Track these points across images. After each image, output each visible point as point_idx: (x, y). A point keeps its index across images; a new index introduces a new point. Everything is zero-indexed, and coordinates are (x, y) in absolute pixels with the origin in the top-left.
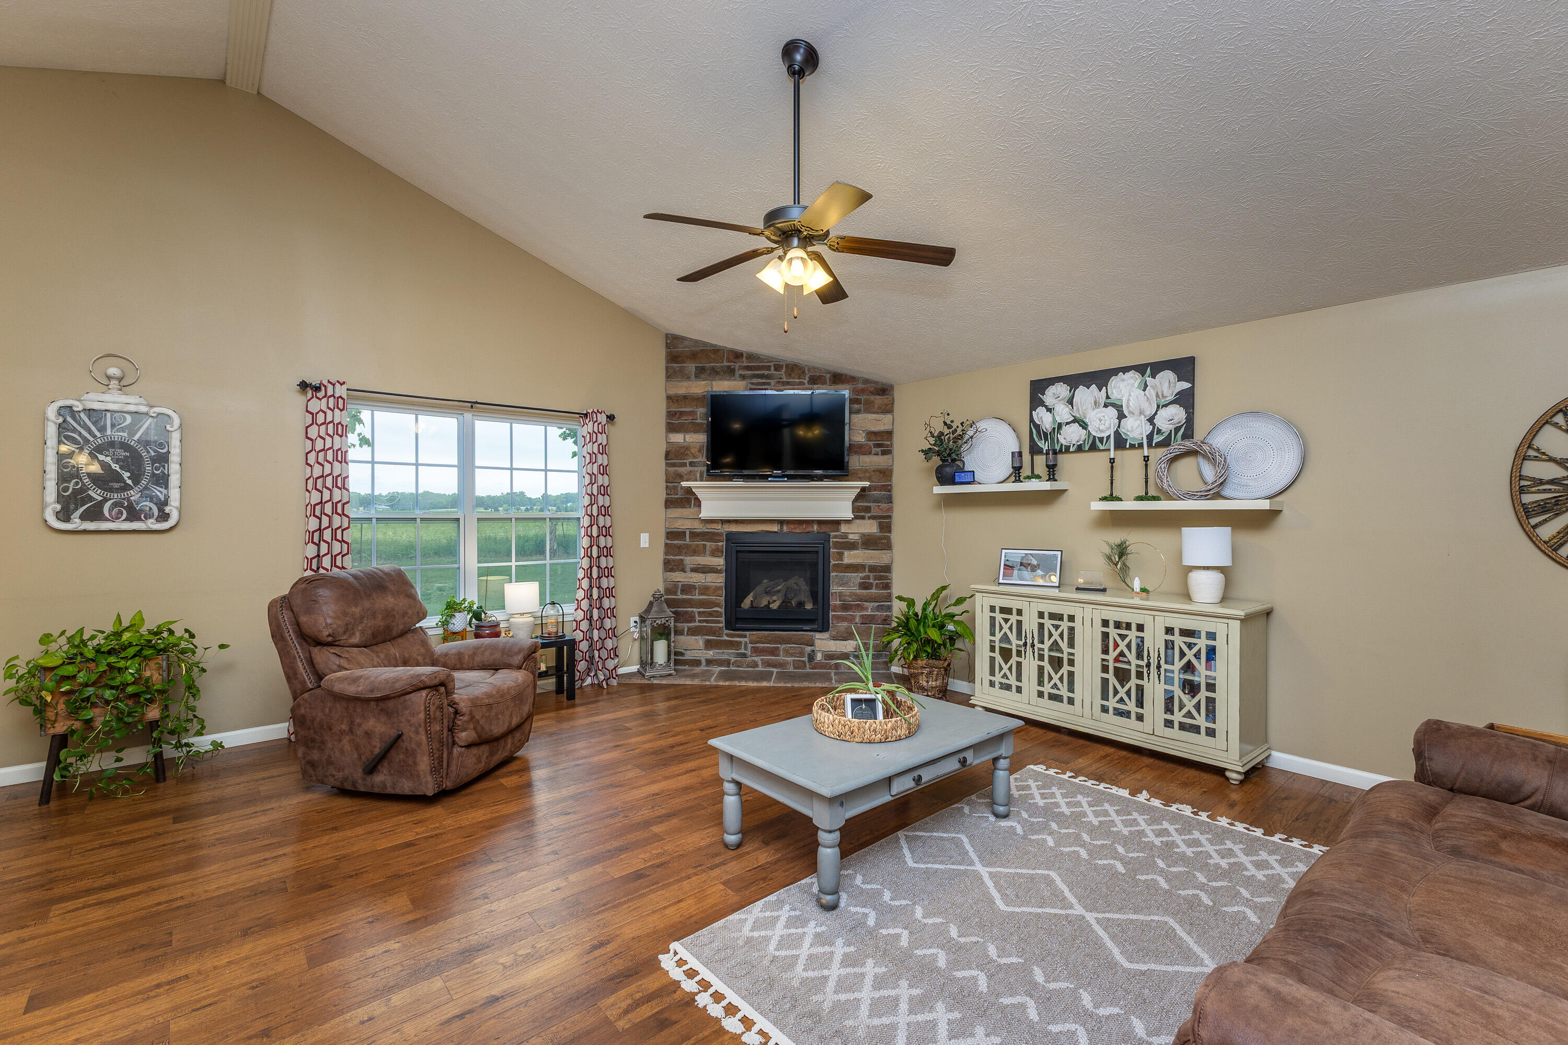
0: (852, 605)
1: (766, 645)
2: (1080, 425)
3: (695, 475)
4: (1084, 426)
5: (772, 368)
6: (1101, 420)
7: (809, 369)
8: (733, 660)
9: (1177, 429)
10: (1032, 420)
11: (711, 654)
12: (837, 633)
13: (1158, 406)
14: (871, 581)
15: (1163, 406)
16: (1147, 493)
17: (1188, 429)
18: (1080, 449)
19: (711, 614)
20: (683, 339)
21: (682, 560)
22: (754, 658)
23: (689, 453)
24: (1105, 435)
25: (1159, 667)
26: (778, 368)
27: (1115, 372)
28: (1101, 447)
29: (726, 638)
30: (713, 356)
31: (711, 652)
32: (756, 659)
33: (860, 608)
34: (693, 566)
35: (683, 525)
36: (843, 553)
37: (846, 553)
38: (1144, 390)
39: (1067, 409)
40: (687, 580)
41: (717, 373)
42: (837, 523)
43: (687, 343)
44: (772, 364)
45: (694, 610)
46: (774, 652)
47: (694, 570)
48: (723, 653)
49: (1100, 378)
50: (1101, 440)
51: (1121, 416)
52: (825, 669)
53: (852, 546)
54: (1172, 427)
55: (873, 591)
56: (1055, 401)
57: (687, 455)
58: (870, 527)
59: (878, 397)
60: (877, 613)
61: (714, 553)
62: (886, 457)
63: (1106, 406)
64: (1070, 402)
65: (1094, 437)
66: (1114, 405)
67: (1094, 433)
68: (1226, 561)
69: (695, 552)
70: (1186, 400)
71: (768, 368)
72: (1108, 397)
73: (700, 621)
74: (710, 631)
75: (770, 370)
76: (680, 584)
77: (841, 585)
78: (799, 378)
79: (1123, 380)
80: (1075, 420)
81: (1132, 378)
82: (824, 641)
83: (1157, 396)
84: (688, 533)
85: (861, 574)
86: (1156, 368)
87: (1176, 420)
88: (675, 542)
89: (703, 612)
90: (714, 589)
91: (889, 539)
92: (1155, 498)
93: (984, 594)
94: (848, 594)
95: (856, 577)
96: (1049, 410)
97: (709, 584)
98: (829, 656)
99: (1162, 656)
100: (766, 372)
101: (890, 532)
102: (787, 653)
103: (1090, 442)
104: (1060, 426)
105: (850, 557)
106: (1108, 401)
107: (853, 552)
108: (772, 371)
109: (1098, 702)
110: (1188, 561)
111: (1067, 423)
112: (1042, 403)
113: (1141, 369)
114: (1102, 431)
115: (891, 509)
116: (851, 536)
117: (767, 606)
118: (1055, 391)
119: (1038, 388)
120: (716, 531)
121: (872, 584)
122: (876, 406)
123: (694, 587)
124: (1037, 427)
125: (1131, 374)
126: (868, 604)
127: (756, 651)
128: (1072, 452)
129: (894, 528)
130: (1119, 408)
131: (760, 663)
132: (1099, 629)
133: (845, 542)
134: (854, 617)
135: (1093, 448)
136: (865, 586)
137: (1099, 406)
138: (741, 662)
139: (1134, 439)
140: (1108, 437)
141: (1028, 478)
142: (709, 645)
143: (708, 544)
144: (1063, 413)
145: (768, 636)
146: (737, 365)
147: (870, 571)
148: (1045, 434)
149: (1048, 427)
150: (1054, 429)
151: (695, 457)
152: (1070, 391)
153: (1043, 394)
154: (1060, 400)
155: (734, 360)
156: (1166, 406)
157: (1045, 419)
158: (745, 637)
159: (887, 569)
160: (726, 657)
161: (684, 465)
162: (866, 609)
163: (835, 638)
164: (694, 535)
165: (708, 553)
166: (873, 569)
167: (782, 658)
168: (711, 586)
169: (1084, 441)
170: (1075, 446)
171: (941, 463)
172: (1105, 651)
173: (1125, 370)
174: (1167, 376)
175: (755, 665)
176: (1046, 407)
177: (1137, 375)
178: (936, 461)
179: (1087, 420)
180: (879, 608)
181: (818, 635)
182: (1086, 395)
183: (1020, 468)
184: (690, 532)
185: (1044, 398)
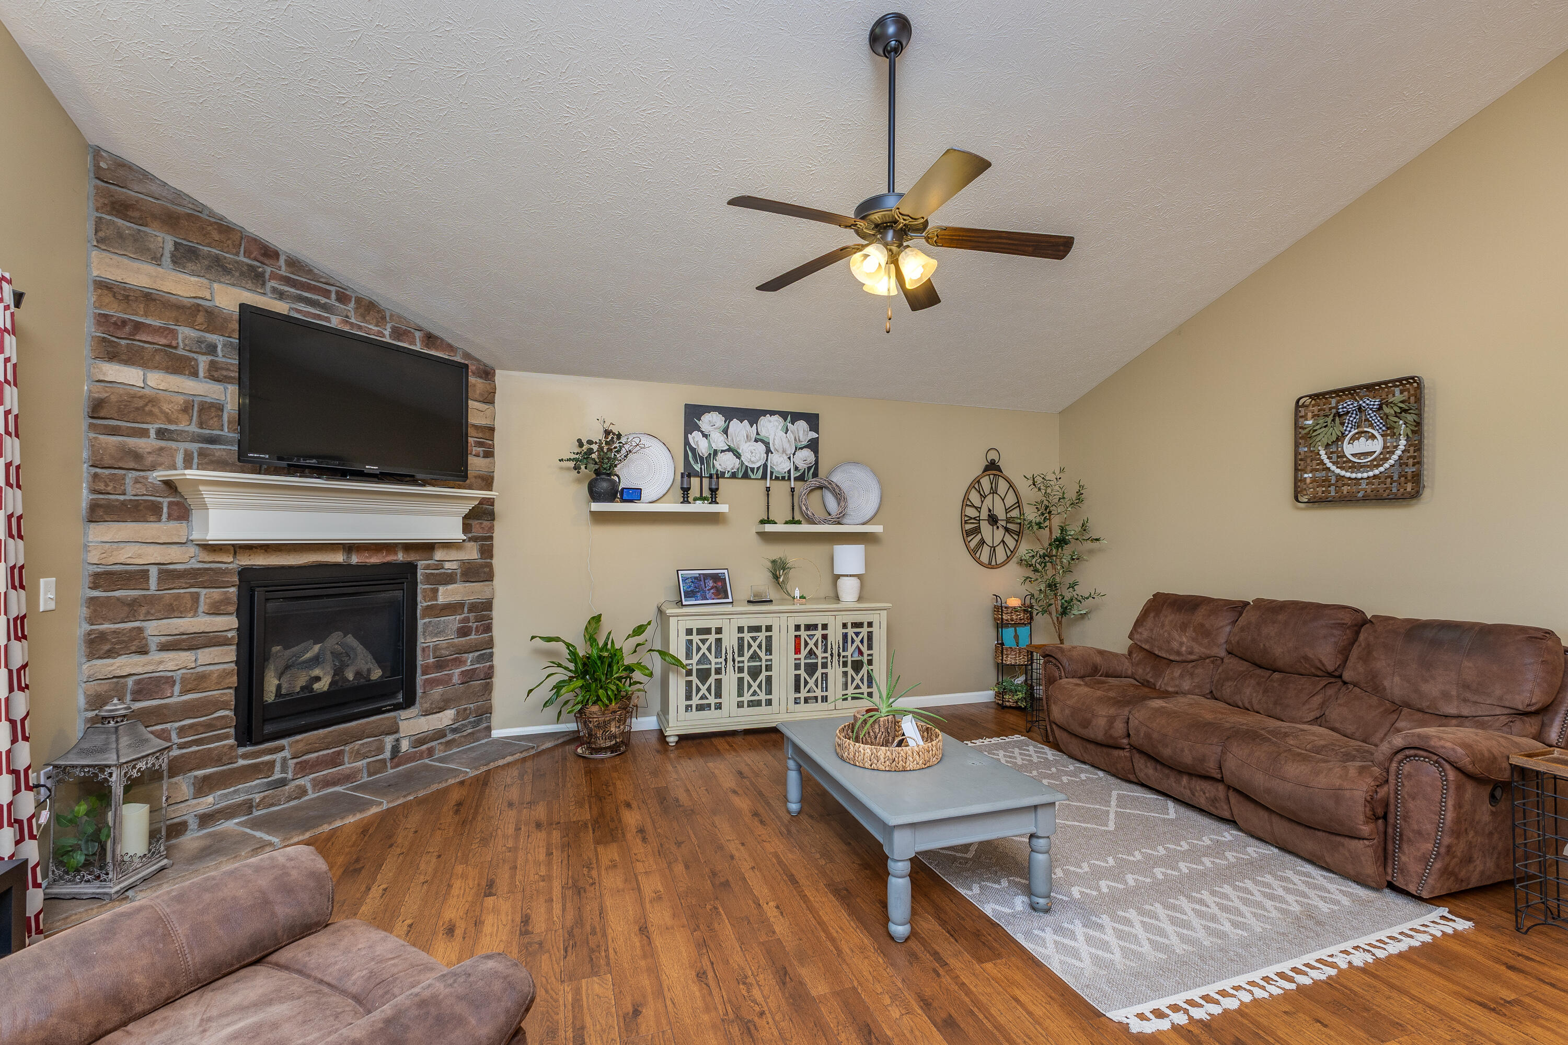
0: (449, 660)
1: (321, 753)
2: (734, 455)
3: (173, 457)
4: (738, 456)
5: (333, 296)
6: (752, 453)
7: (391, 316)
8: (257, 798)
9: (809, 468)
10: (687, 442)
11: (208, 802)
12: (431, 704)
13: (796, 448)
14: (470, 624)
15: (800, 448)
16: (793, 518)
17: (815, 470)
18: (734, 476)
19: (209, 726)
20: (146, 176)
21: (140, 630)
22: (297, 782)
23: (156, 410)
24: (756, 466)
25: (832, 655)
26: (343, 297)
27: (764, 413)
28: (753, 477)
29: (241, 762)
30: (216, 236)
31: (210, 799)
32: (301, 782)
33: (459, 662)
34: (163, 639)
35: (140, 556)
36: (437, 590)
37: (442, 589)
38: (786, 433)
39: (722, 438)
40: (147, 669)
41: (227, 271)
42: (428, 548)
43: (153, 188)
44: (333, 289)
45: (168, 726)
46: (335, 761)
47: (164, 648)
48: (235, 791)
49: (752, 416)
50: (752, 469)
51: (768, 451)
52: (412, 761)
53: (449, 579)
54: (806, 466)
55: (473, 637)
56: (711, 428)
57: (151, 413)
58: (472, 553)
59: (479, 380)
60: (478, 666)
61: (216, 610)
62: (488, 460)
63: (756, 441)
64: (725, 431)
65: (747, 466)
66: (763, 441)
67: (746, 464)
68: (861, 571)
69: (172, 610)
70: (813, 445)
71: (327, 293)
72: (758, 434)
73: (181, 746)
74: (203, 760)
75: (329, 298)
76: (130, 682)
77: (436, 635)
78: (377, 326)
79: (770, 422)
80: (730, 449)
81: (776, 420)
82: (411, 721)
83: (795, 440)
84: (154, 572)
85: (458, 617)
86: (796, 417)
87: (808, 461)
88: (117, 594)
89: (191, 726)
90: (220, 676)
91: (490, 566)
92: (799, 522)
93: (680, 618)
94: (445, 646)
95: (453, 622)
96: (705, 436)
97: (204, 668)
98: (419, 741)
99: (841, 646)
100: (323, 300)
101: (491, 557)
102: (359, 755)
103: (743, 471)
104: (716, 452)
105: (446, 594)
106: (758, 437)
107: (450, 587)
108: (333, 301)
109: (793, 695)
110: (836, 572)
111: (723, 451)
112: (698, 429)
113: (784, 415)
114: (753, 462)
115: (491, 528)
116: (447, 565)
117: (307, 688)
118: (711, 419)
119: (693, 414)
120: (223, 566)
121: (471, 627)
122: (478, 392)
123: (171, 681)
124: (693, 450)
125: (776, 417)
126: (466, 655)
127: (304, 768)
128: (727, 478)
129: (496, 551)
130: (767, 444)
131: (309, 786)
132: (793, 633)
133: (440, 574)
134: (450, 677)
135: (746, 476)
136: (463, 632)
137: (751, 440)
138: (273, 797)
139: (778, 472)
140: (758, 468)
141: (695, 499)
142: (204, 786)
143: (203, 592)
144: (719, 441)
145: (326, 737)
146: (269, 270)
147: (470, 611)
148: (701, 458)
149: (704, 451)
150: (710, 454)
151: (170, 421)
152: (725, 422)
153: (699, 420)
154: (715, 429)
155: (261, 258)
156: (801, 448)
157: (702, 445)
158: (282, 749)
159: (487, 605)
160: (243, 797)
161: (144, 433)
162: (464, 663)
163: (427, 713)
164: (169, 575)
165: (202, 607)
166: (473, 607)
167: (348, 766)
168: (212, 672)
169: (738, 469)
170: (730, 473)
171: (594, 476)
172: (797, 651)
173: (772, 413)
174: (802, 425)
175: (303, 792)
176: (702, 432)
177: (781, 419)
178: (587, 472)
179: (740, 451)
180: (480, 659)
181: (404, 714)
182: (739, 428)
183: (689, 489)
184: (160, 572)
185: (700, 423)
